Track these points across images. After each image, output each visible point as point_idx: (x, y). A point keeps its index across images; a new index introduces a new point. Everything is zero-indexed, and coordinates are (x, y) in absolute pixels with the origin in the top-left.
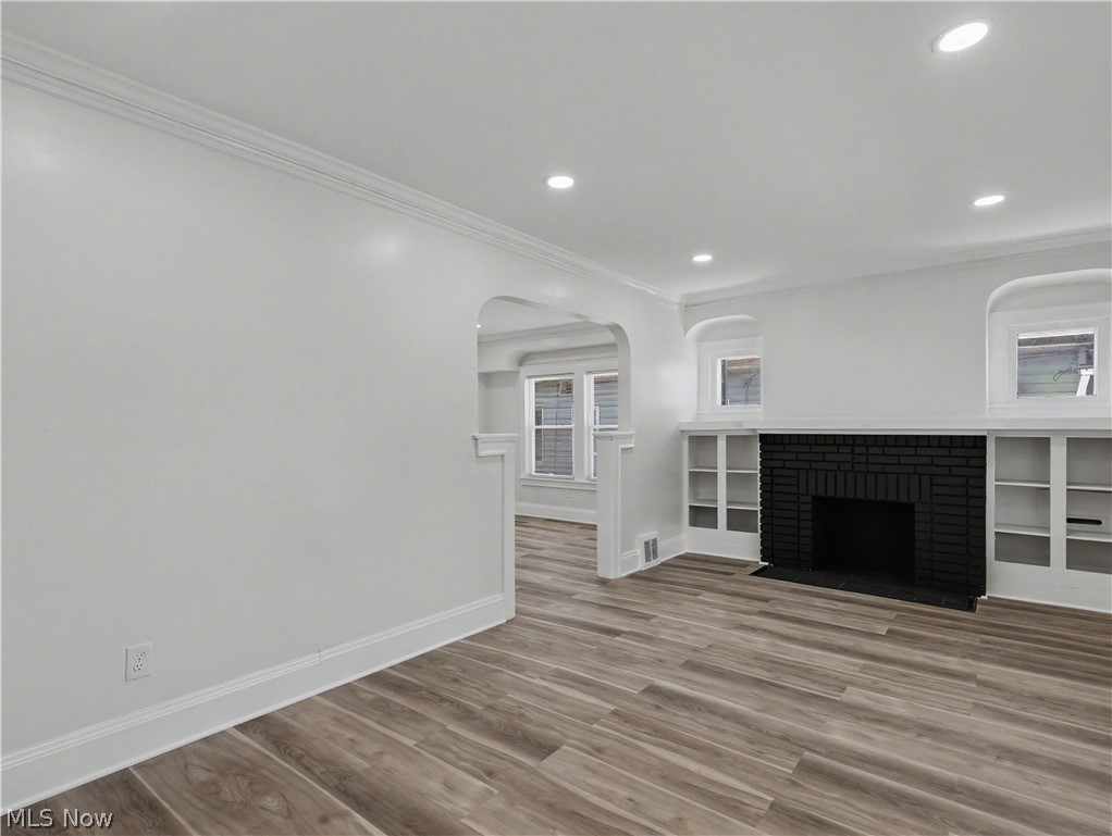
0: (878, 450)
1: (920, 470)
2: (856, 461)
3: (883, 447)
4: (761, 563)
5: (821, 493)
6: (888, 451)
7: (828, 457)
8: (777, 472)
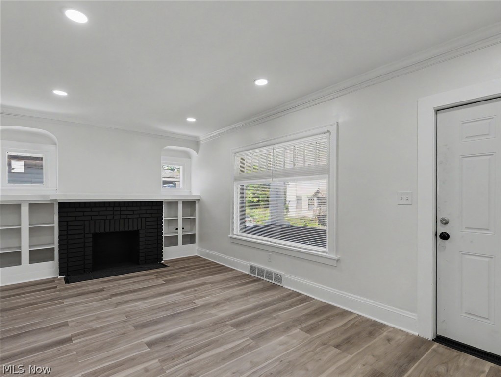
0: (125, 208)
1: (141, 216)
2: (115, 214)
3: (127, 207)
4: (59, 277)
5: (97, 231)
6: (129, 208)
7: (101, 213)
8: (70, 223)
